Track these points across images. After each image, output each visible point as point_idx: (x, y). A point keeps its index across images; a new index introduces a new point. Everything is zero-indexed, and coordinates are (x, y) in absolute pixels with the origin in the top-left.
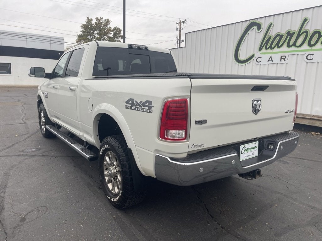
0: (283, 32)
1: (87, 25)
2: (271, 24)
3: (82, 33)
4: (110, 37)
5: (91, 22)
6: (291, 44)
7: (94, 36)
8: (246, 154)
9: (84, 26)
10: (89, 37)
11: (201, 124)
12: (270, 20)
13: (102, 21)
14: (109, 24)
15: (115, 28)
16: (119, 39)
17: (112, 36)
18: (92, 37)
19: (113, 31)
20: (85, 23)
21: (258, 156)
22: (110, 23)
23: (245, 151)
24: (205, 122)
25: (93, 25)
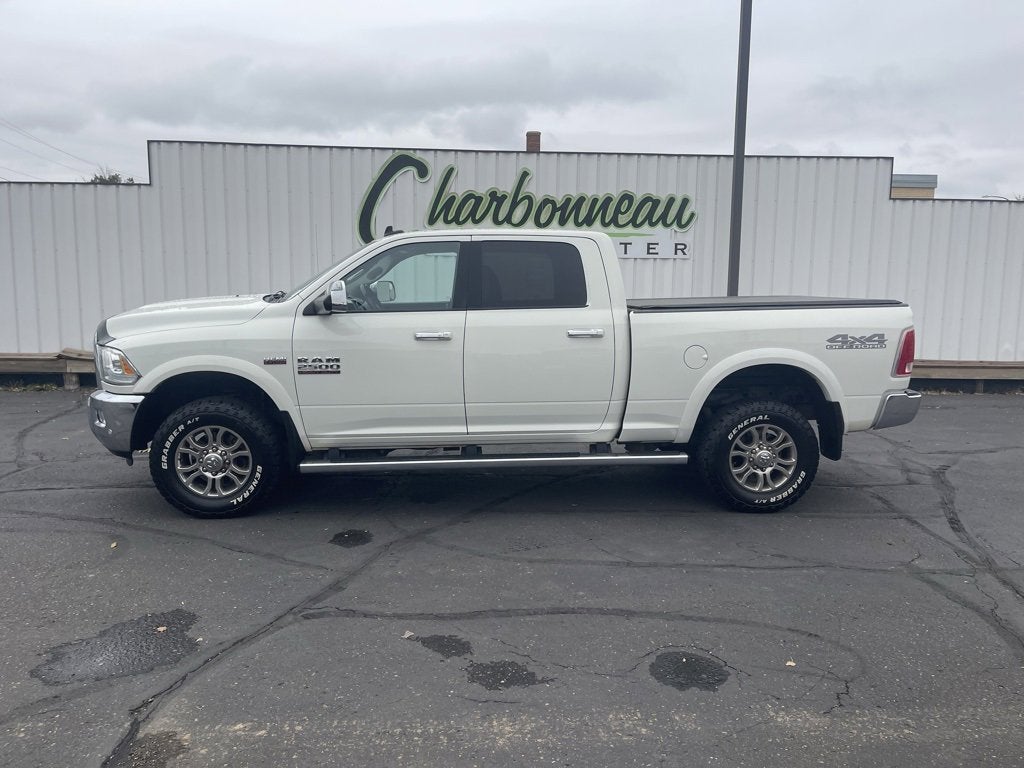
0: (482, 190)
2: (451, 171)
6: (501, 218)
12: (448, 161)
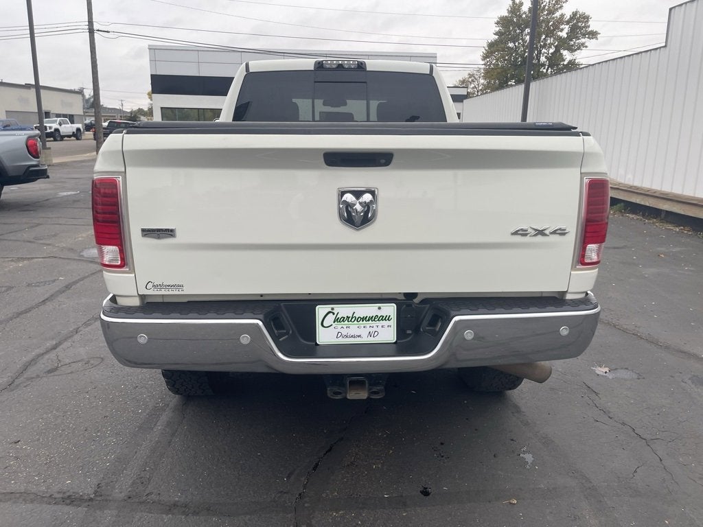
1: (510, 17)
3: (497, 37)
4: (560, 38)
5: (519, 10)
7: (523, 40)
8: (342, 330)
9: (503, 22)
10: (511, 45)
11: (159, 238)
13: (544, 4)
14: (561, 7)
15: (575, 14)
16: (583, 40)
17: (566, 36)
18: (517, 44)
19: (568, 23)
20: (506, 14)
21: (395, 343)
22: (564, 5)
23: (336, 320)
24: (170, 233)
25: (524, 16)
